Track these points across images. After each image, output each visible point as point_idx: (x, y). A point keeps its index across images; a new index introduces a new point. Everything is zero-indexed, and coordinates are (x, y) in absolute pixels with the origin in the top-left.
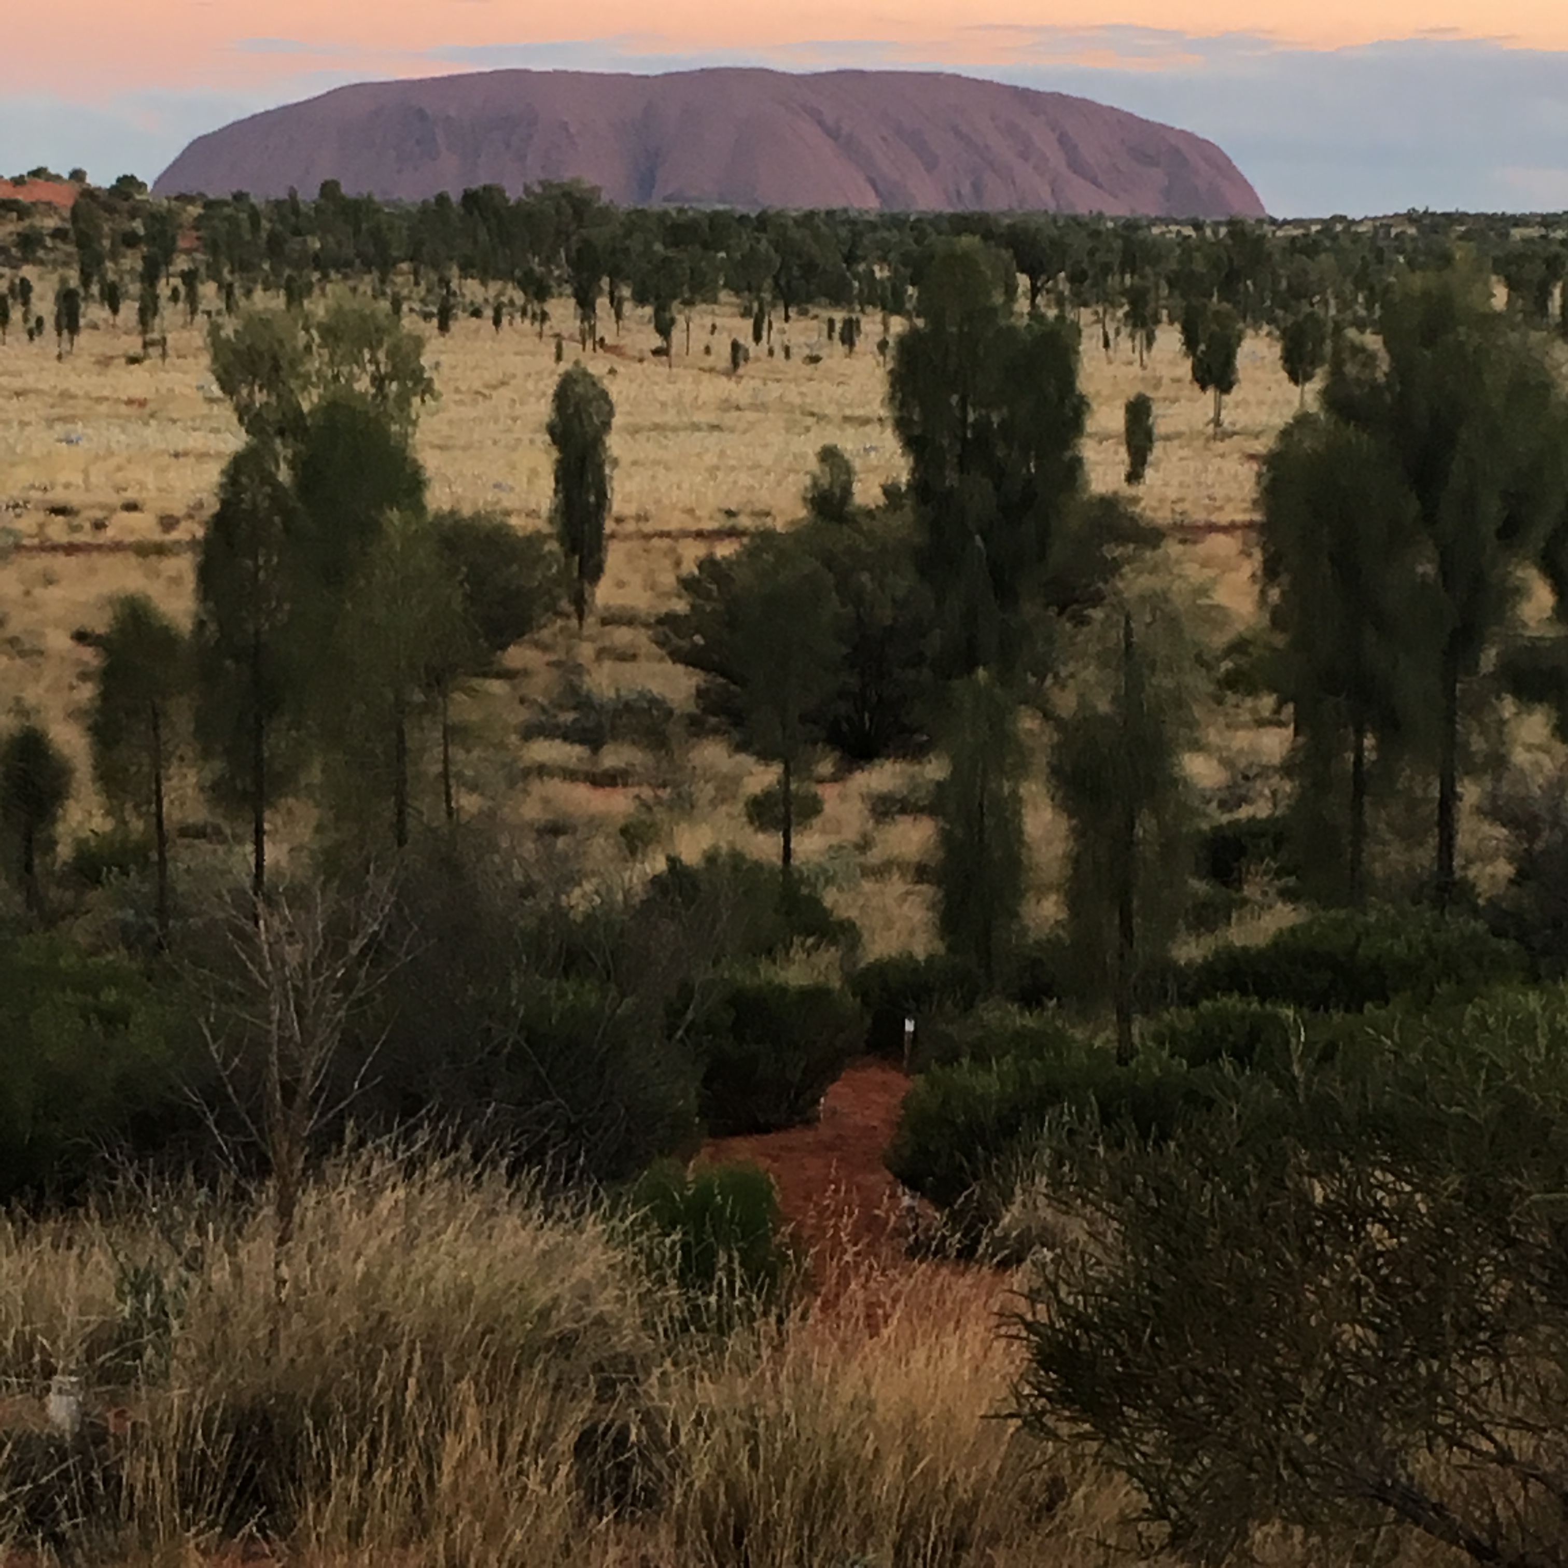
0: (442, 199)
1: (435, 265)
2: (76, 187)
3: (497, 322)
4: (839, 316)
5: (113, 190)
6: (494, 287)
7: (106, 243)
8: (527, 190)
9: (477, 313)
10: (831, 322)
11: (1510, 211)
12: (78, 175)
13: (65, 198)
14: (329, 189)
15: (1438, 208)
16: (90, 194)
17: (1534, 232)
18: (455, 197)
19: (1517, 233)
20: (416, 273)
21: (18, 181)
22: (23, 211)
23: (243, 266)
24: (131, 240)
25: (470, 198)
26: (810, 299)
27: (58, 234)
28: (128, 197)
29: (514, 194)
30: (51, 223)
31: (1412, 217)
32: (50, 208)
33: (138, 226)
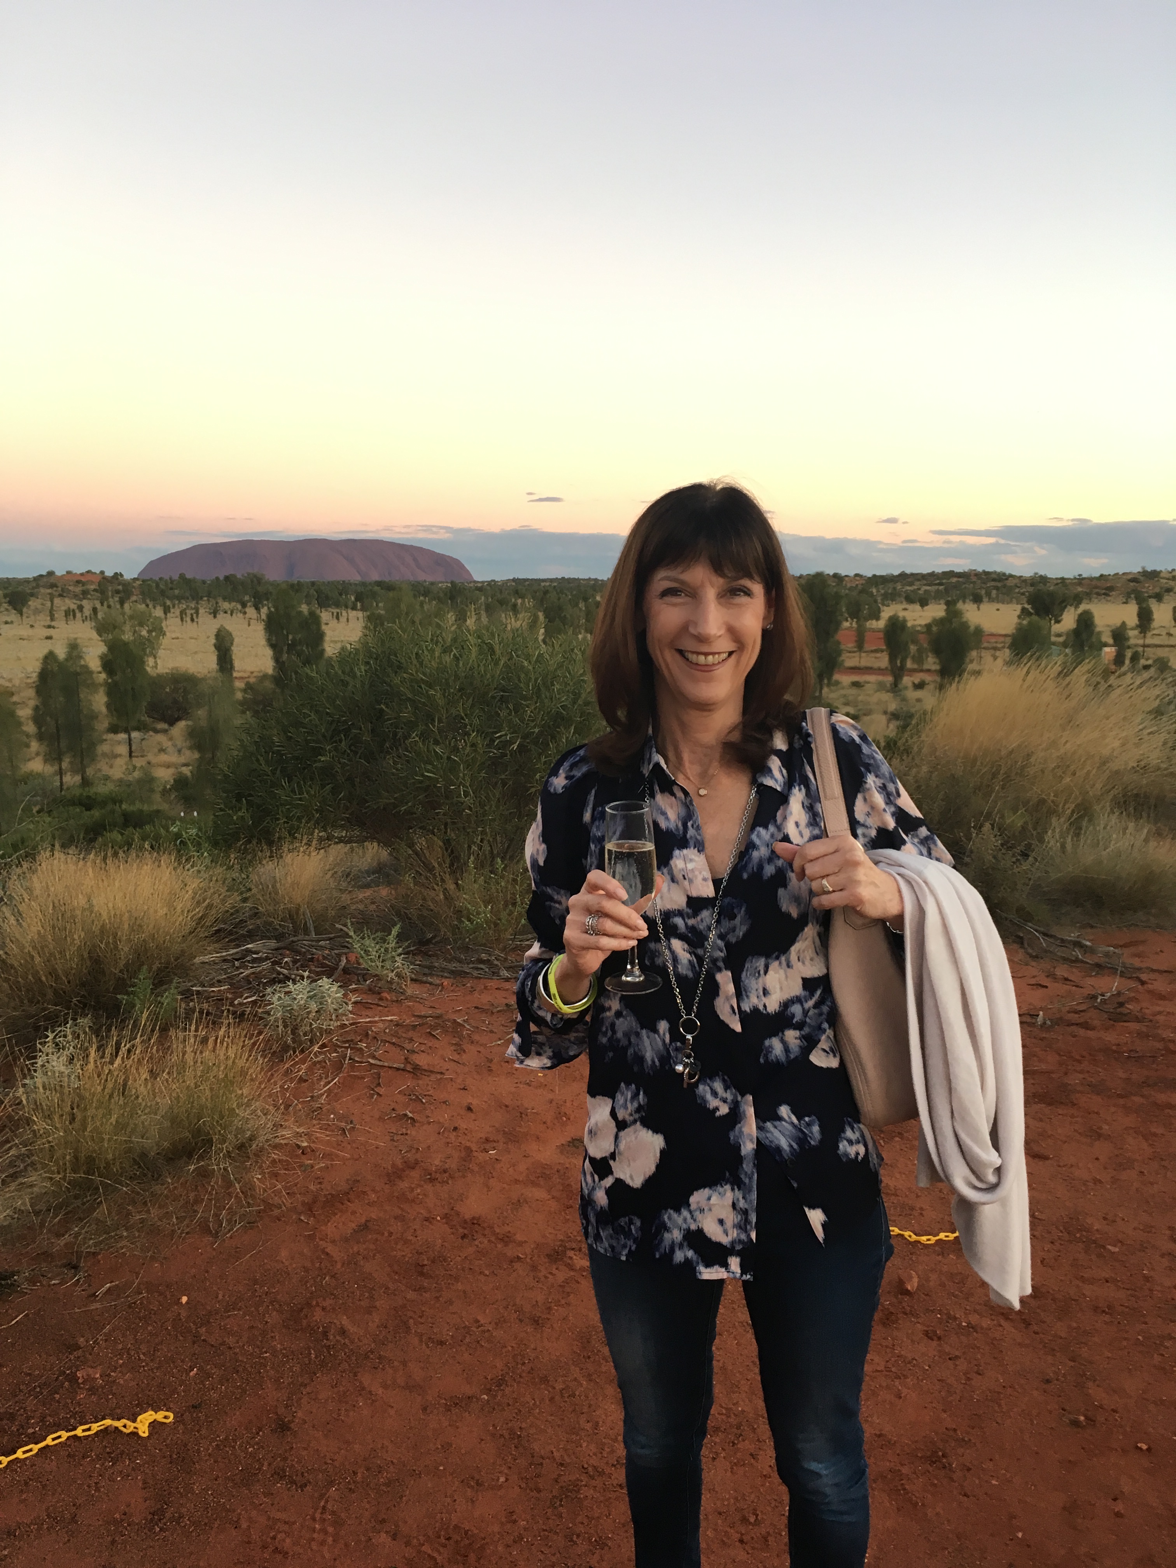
0: (217, 578)
1: (215, 598)
2: (101, 576)
3: (231, 615)
4: (335, 611)
5: (113, 577)
6: (233, 604)
7: (110, 594)
8: (243, 575)
9: (226, 612)
10: (333, 613)
11: (541, 577)
12: (102, 572)
13: (97, 579)
14: (182, 576)
15: (521, 577)
16: (105, 578)
17: (548, 584)
18: (221, 578)
19: (543, 584)
20: (208, 600)
21: (82, 574)
22: (84, 584)
23: (154, 600)
24: (118, 592)
25: (227, 578)
26: (329, 606)
27: (95, 590)
28: (117, 579)
29: (239, 576)
30: (92, 587)
31: (514, 580)
32: (92, 582)
33: (120, 587)
